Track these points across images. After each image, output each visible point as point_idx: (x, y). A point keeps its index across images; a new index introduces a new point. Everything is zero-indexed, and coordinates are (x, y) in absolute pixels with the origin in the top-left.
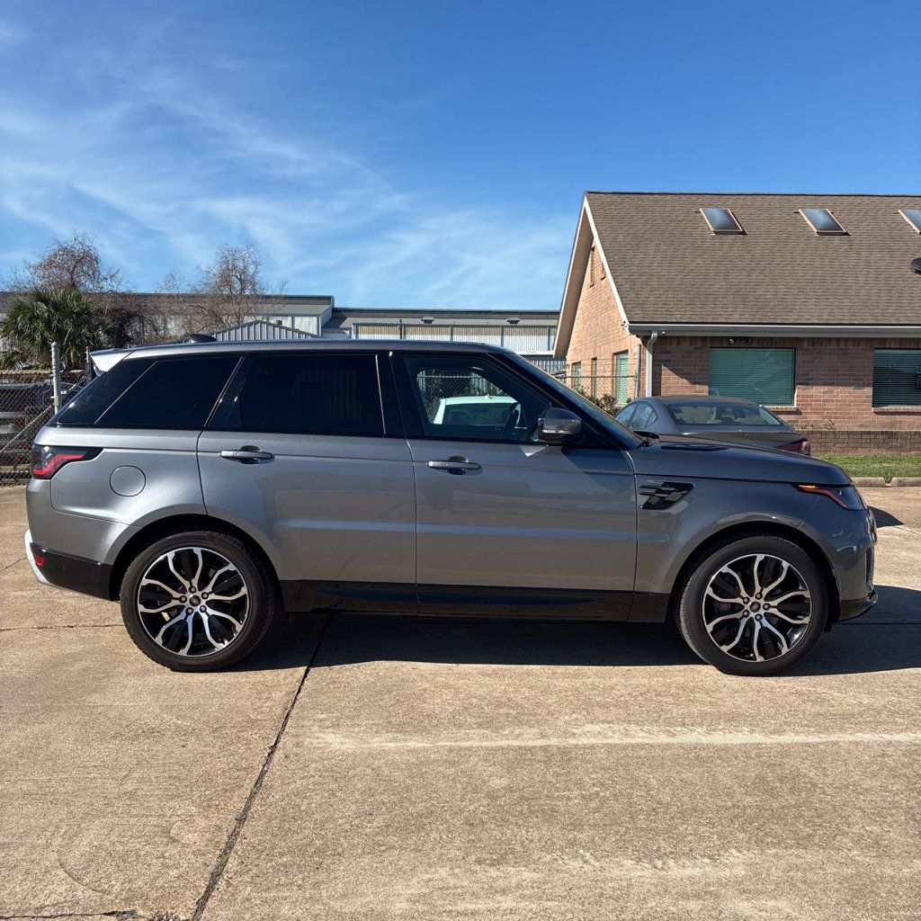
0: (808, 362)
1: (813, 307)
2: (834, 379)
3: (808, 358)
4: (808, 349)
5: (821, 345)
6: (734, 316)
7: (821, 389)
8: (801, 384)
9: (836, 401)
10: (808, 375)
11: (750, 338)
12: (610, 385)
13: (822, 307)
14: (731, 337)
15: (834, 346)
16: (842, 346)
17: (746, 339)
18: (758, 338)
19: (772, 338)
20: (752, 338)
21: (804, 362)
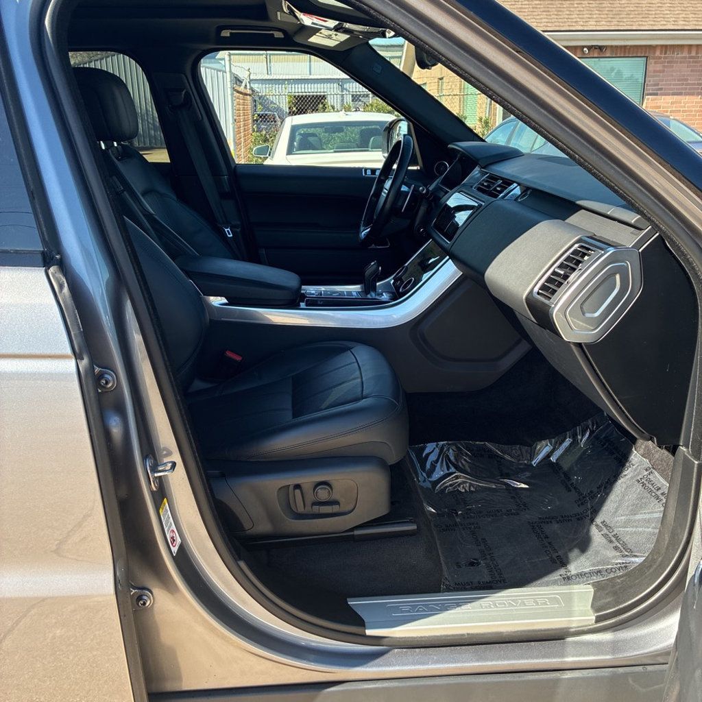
0: (660, 71)
1: (668, 12)
2: (682, 89)
3: (659, 67)
4: (660, 58)
5: (673, 53)
6: (590, 23)
7: (670, 99)
8: (651, 94)
9: (684, 111)
10: (658, 85)
11: (604, 46)
12: (457, 104)
13: (677, 12)
14: (584, 47)
15: (685, 54)
16: (693, 54)
17: (600, 48)
18: (612, 46)
19: (625, 46)
20: (606, 47)
21: (655, 71)
